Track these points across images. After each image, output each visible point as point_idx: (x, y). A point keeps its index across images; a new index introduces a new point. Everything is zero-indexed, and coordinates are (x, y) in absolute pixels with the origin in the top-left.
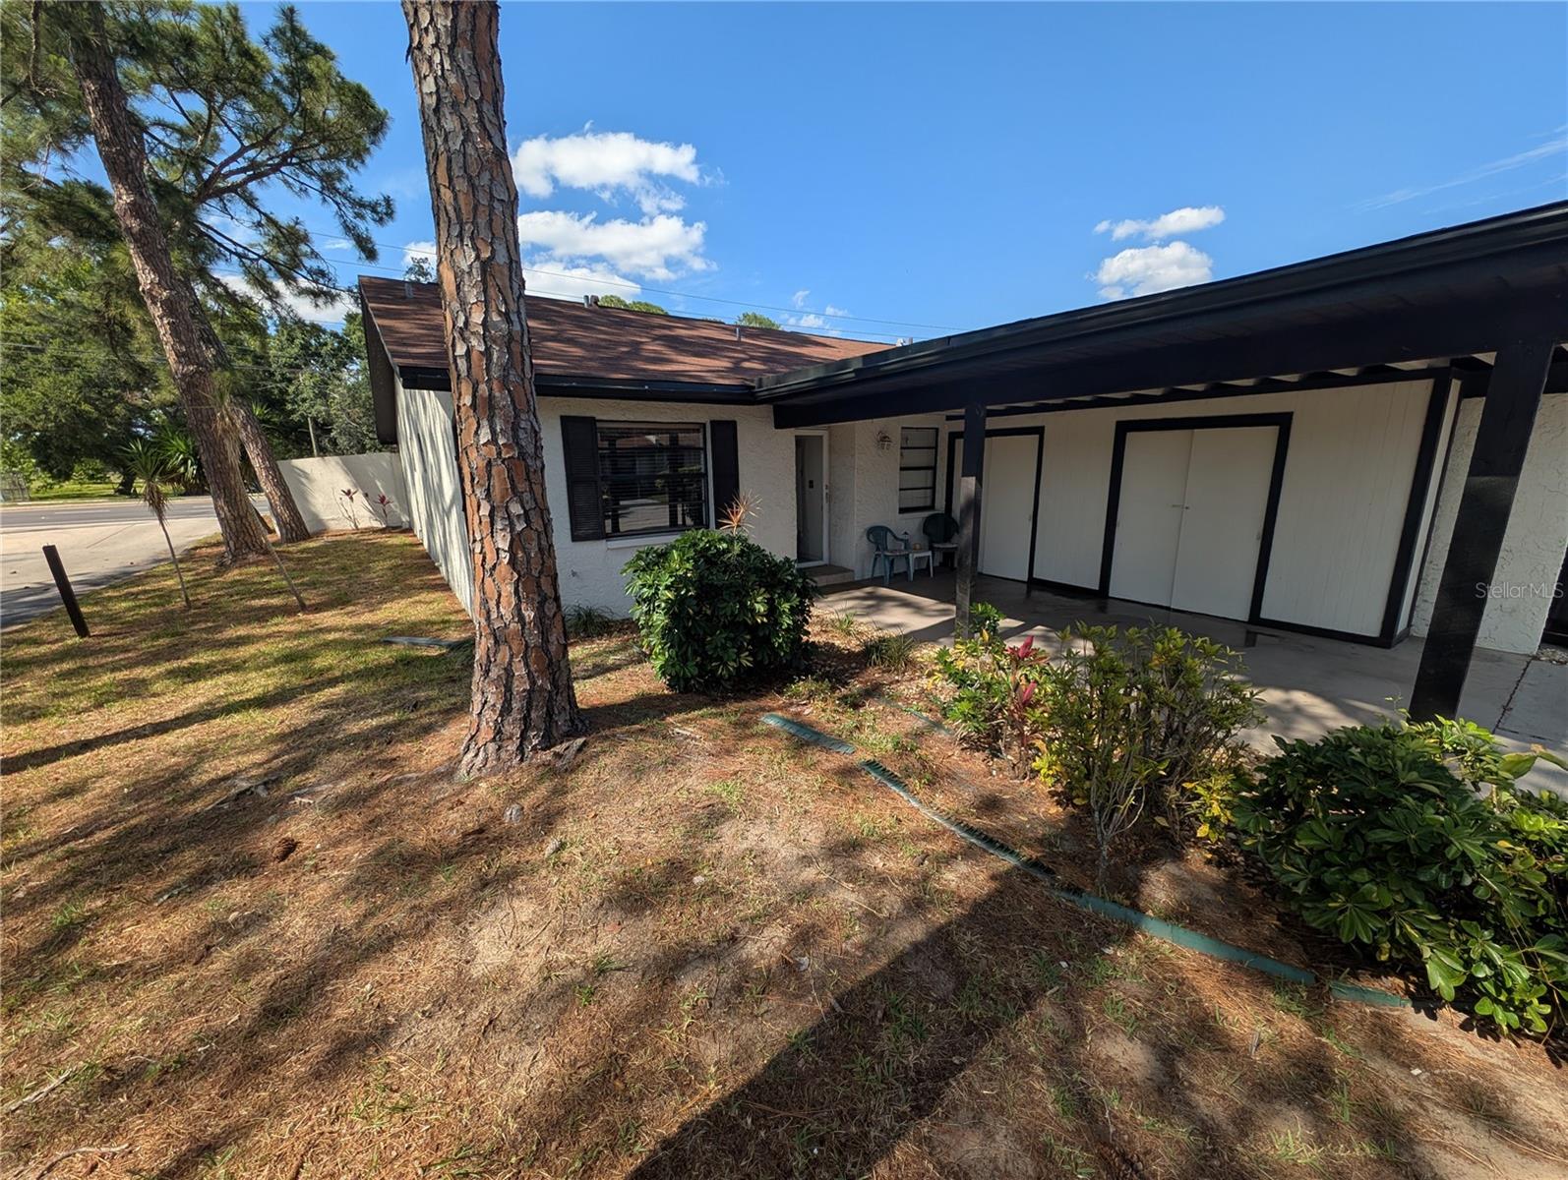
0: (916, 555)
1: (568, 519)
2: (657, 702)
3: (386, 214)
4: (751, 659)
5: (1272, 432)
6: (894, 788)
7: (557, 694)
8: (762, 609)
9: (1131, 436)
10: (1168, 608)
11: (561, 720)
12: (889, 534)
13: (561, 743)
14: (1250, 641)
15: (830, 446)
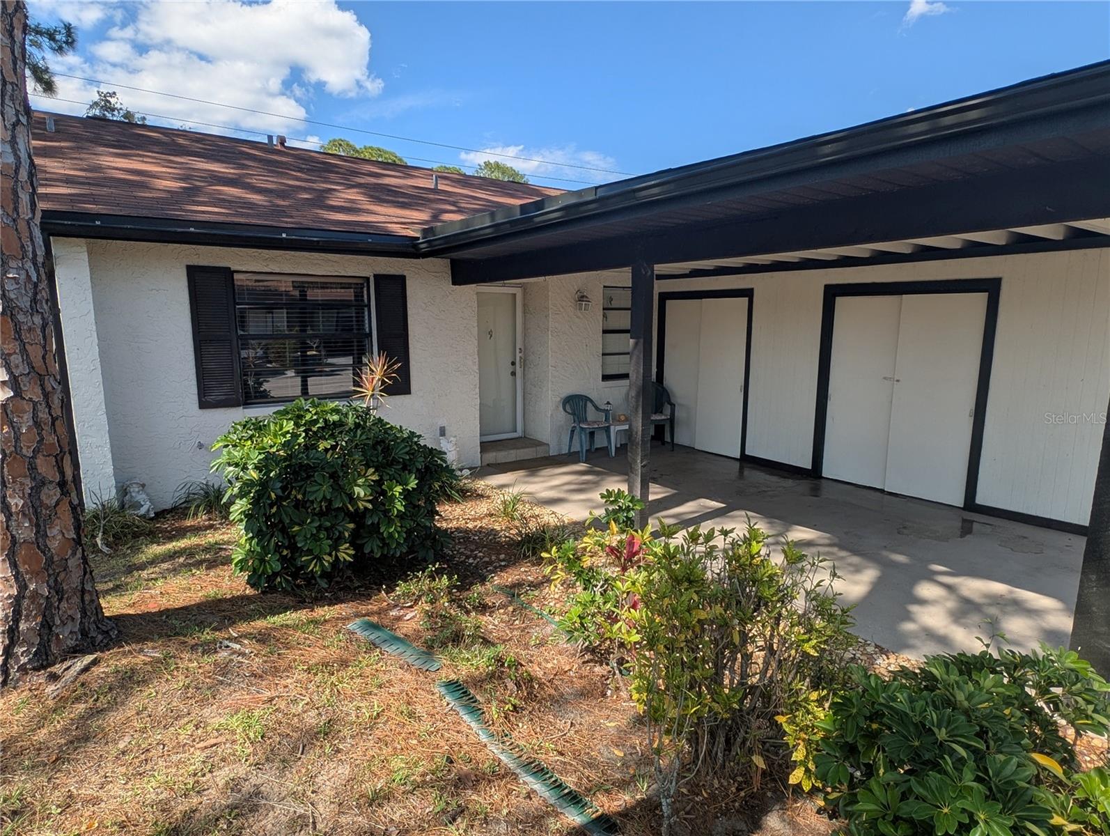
0: (619, 428)
1: (194, 382)
2: (225, 606)
3: (67, 43)
4: (352, 552)
5: (981, 299)
6: (466, 717)
7: (60, 600)
8: (362, 494)
9: (841, 302)
10: (882, 491)
11: (66, 634)
12: (589, 404)
13: (62, 661)
14: (966, 529)
15: (525, 305)
